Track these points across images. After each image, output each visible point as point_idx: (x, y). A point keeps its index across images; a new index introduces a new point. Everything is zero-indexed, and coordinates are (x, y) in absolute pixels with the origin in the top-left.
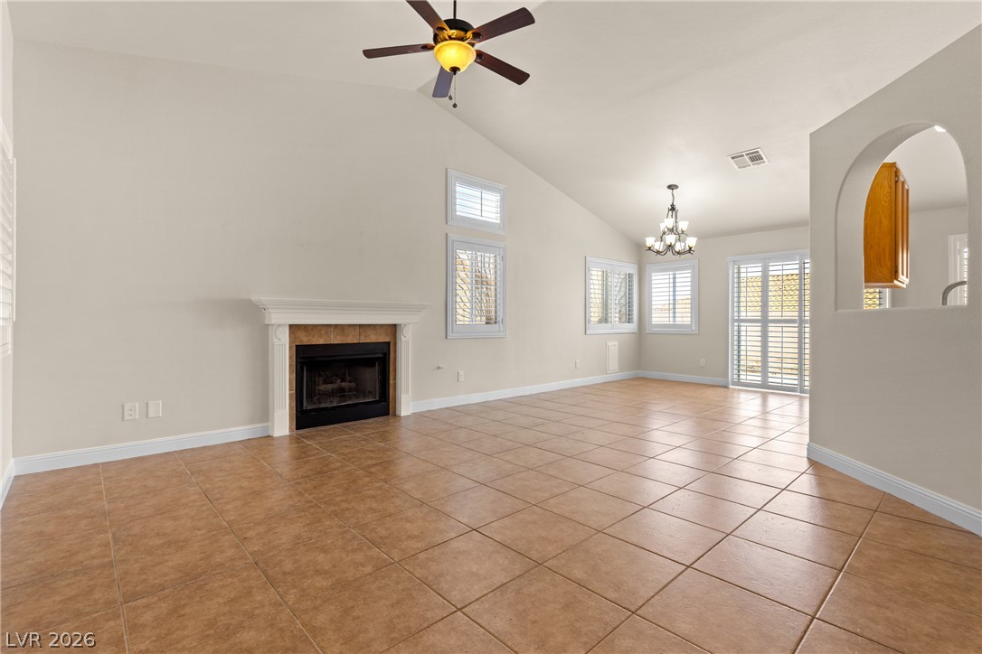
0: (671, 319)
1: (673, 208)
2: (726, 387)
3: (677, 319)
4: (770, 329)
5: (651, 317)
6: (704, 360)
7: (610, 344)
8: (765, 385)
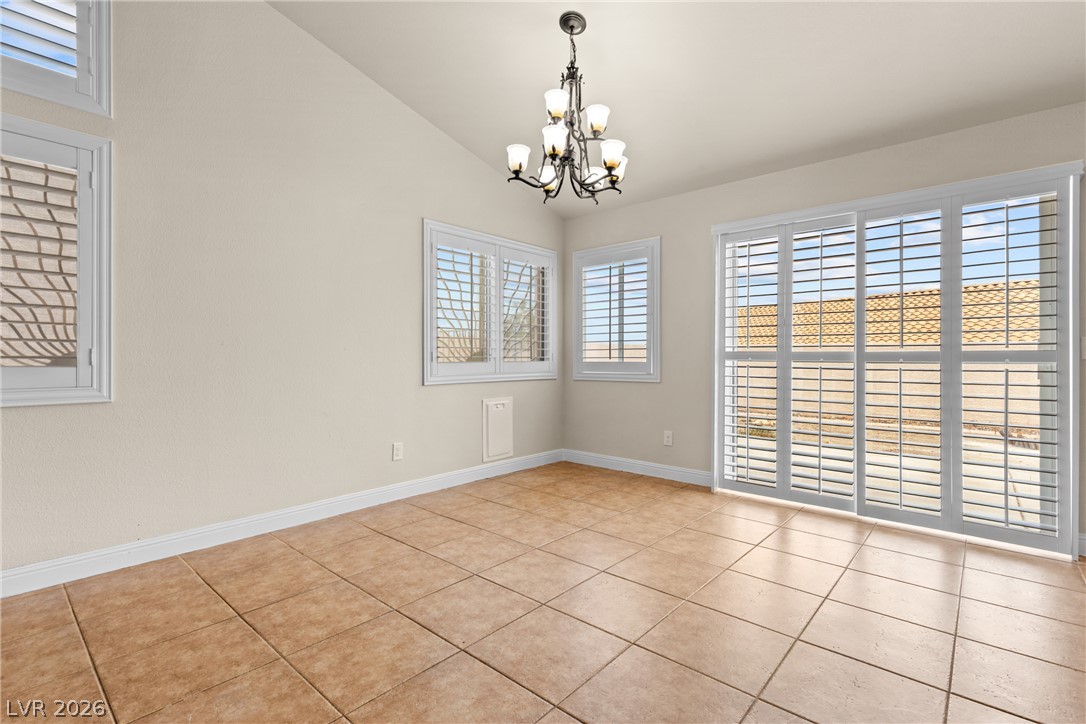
0: (615, 354)
1: (572, 75)
2: (707, 490)
3: (626, 353)
4: (794, 373)
5: (580, 350)
6: (668, 433)
7: (490, 402)
8: (782, 489)
